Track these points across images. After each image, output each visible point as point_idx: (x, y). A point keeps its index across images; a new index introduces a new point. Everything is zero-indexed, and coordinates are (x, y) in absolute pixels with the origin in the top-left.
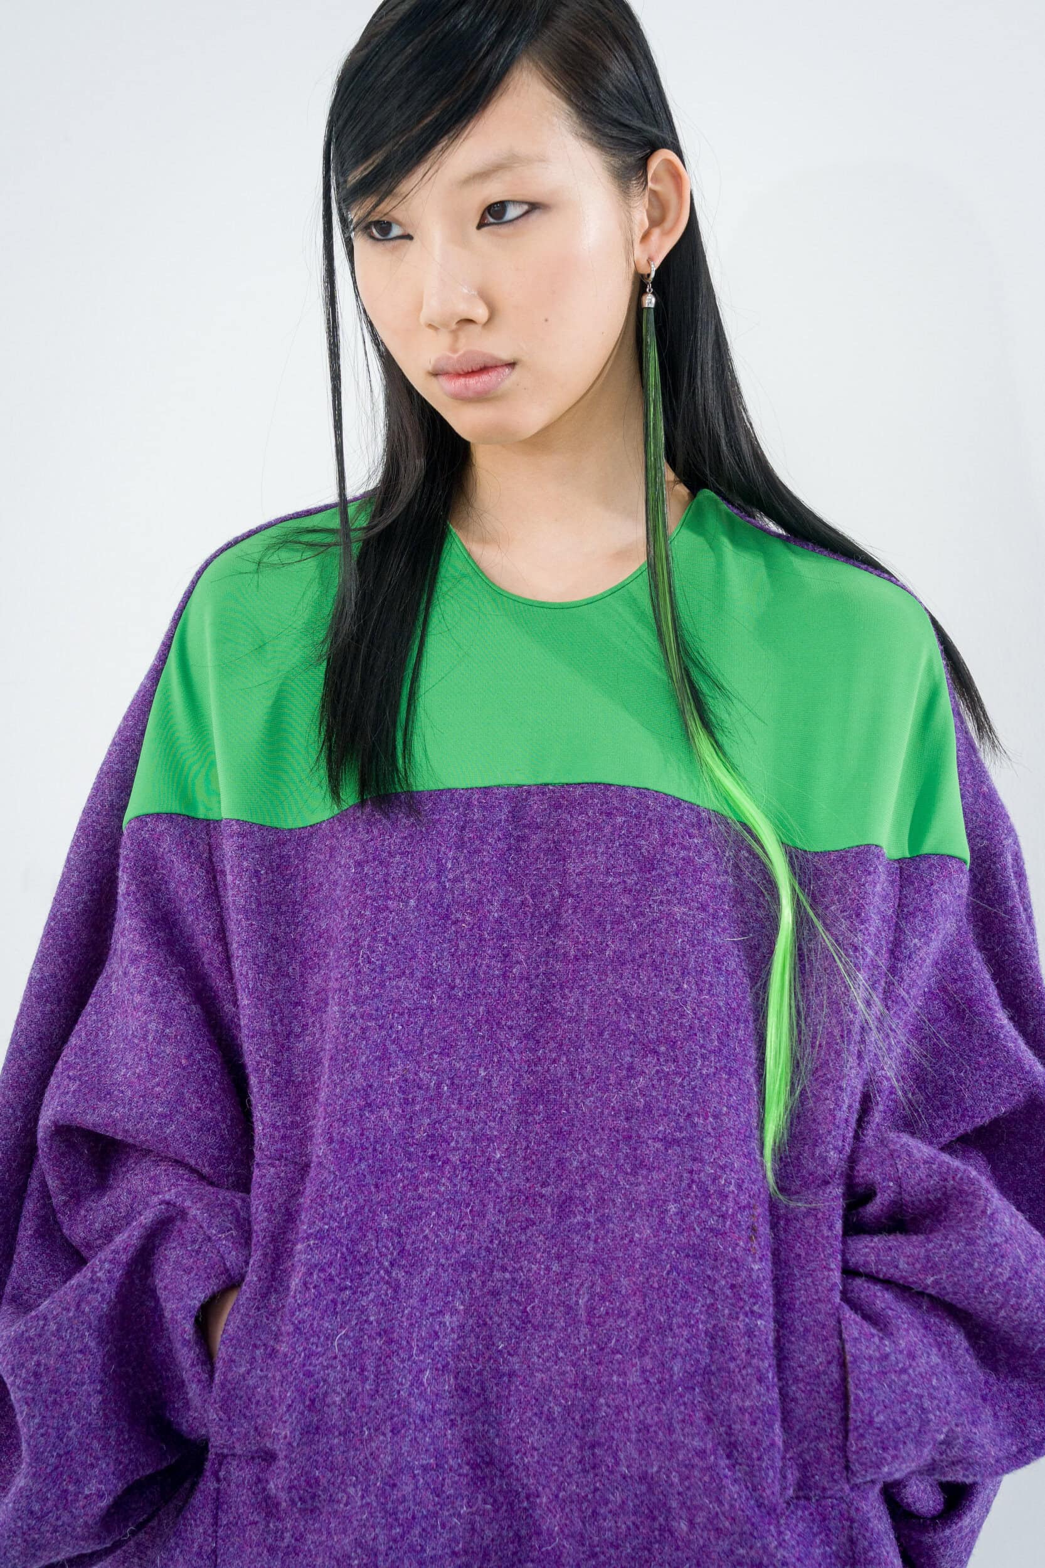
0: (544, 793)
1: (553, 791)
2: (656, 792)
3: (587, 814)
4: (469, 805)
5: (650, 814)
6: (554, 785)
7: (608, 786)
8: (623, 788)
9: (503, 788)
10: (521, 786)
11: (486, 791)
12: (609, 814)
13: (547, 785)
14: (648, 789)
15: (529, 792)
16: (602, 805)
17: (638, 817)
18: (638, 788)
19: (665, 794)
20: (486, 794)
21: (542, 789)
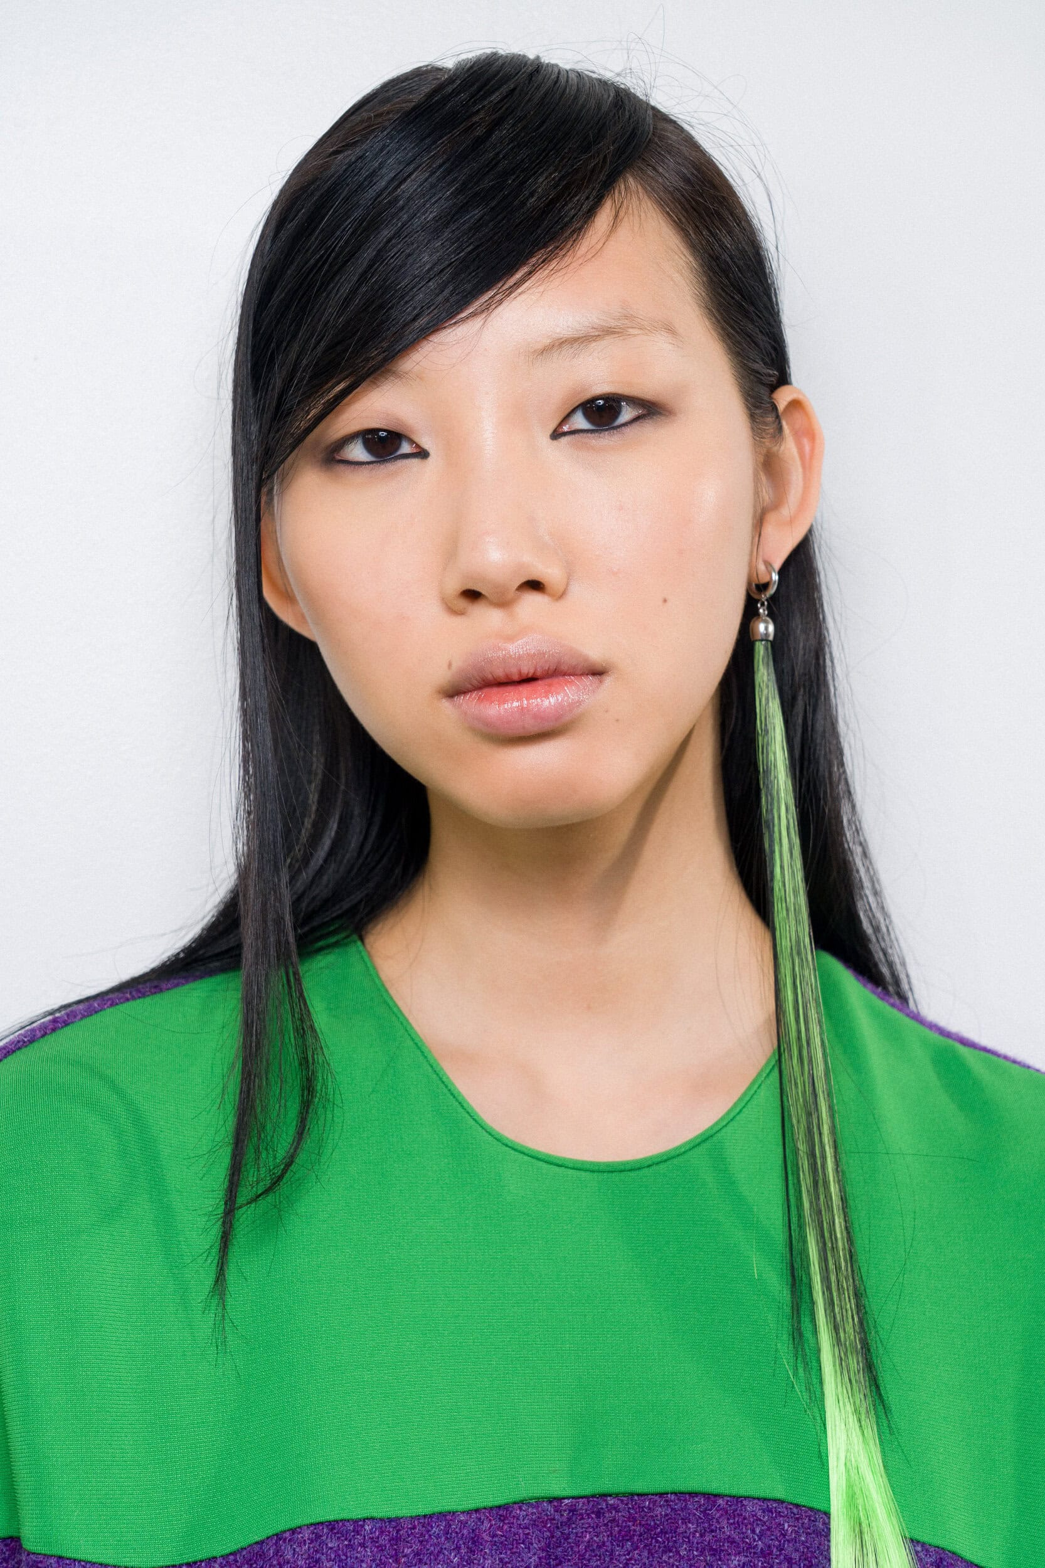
0: (599, 1514)
1: (615, 1508)
2: (797, 1506)
3: (678, 1552)
4: (475, 1540)
5: (789, 1548)
6: (616, 1496)
7: (711, 1498)
8: (738, 1500)
9: (530, 1505)
10: (560, 1499)
11: (503, 1512)
12: (714, 1552)
13: (604, 1496)
14: (781, 1502)
15: (572, 1510)
16: (702, 1535)
17: (766, 1554)
18: (764, 1500)
19: (811, 1509)
20: (503, 1519)
21: (597, 1504)
